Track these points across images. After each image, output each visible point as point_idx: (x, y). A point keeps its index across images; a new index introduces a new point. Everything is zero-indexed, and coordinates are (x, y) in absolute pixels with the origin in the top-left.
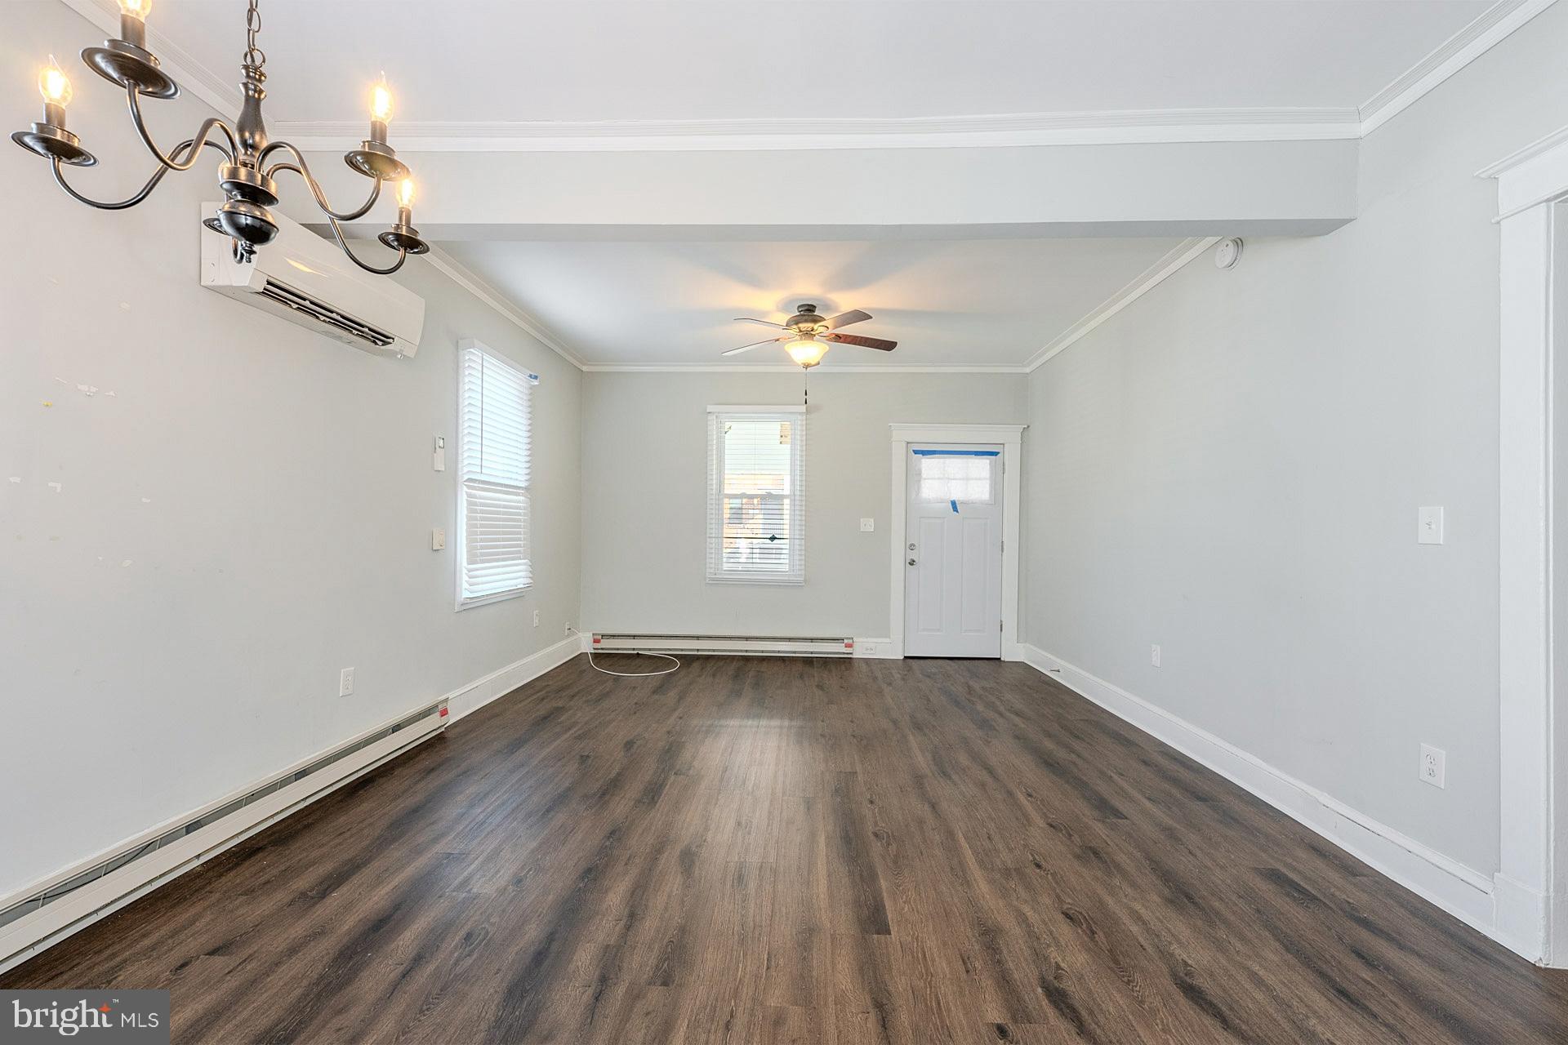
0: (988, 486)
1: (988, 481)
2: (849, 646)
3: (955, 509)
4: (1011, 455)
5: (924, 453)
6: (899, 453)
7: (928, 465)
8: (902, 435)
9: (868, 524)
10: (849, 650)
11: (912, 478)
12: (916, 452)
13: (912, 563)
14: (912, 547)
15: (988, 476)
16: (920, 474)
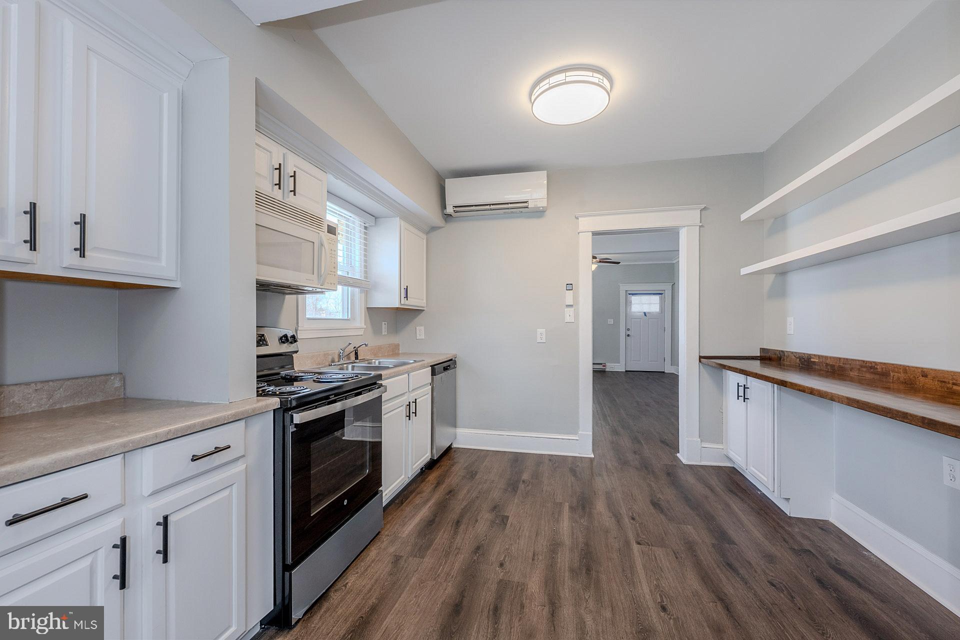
0: (658, 306)
1: (658, 305)
2: (604, 366)
3: (645, 315)
4: (668, 294)
5: (633, 294)
6: (622, 294)
7: (634, 299)
8: (623, 288)
9: (611, 321)
10: (604, 368)
11: (628, 303)
12: (629, 294)
13: (628, 335)
14: (628, 330)
15: (658, 302)
16: (631, 302)
